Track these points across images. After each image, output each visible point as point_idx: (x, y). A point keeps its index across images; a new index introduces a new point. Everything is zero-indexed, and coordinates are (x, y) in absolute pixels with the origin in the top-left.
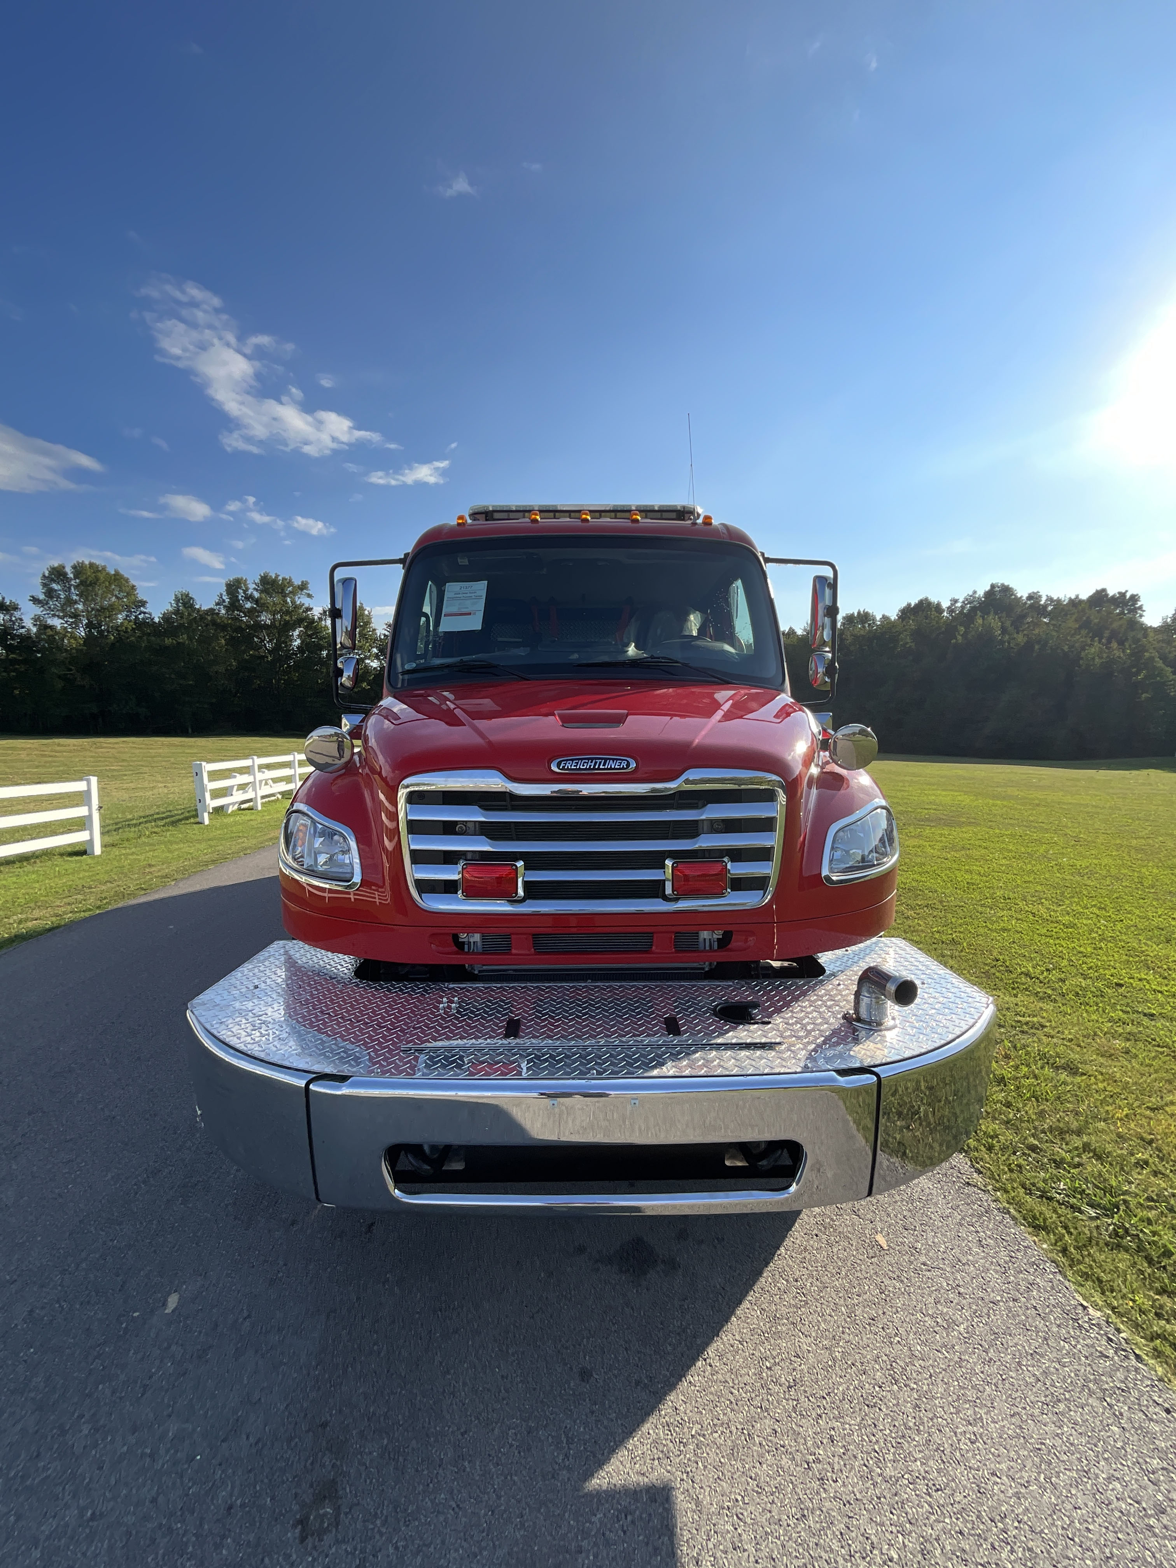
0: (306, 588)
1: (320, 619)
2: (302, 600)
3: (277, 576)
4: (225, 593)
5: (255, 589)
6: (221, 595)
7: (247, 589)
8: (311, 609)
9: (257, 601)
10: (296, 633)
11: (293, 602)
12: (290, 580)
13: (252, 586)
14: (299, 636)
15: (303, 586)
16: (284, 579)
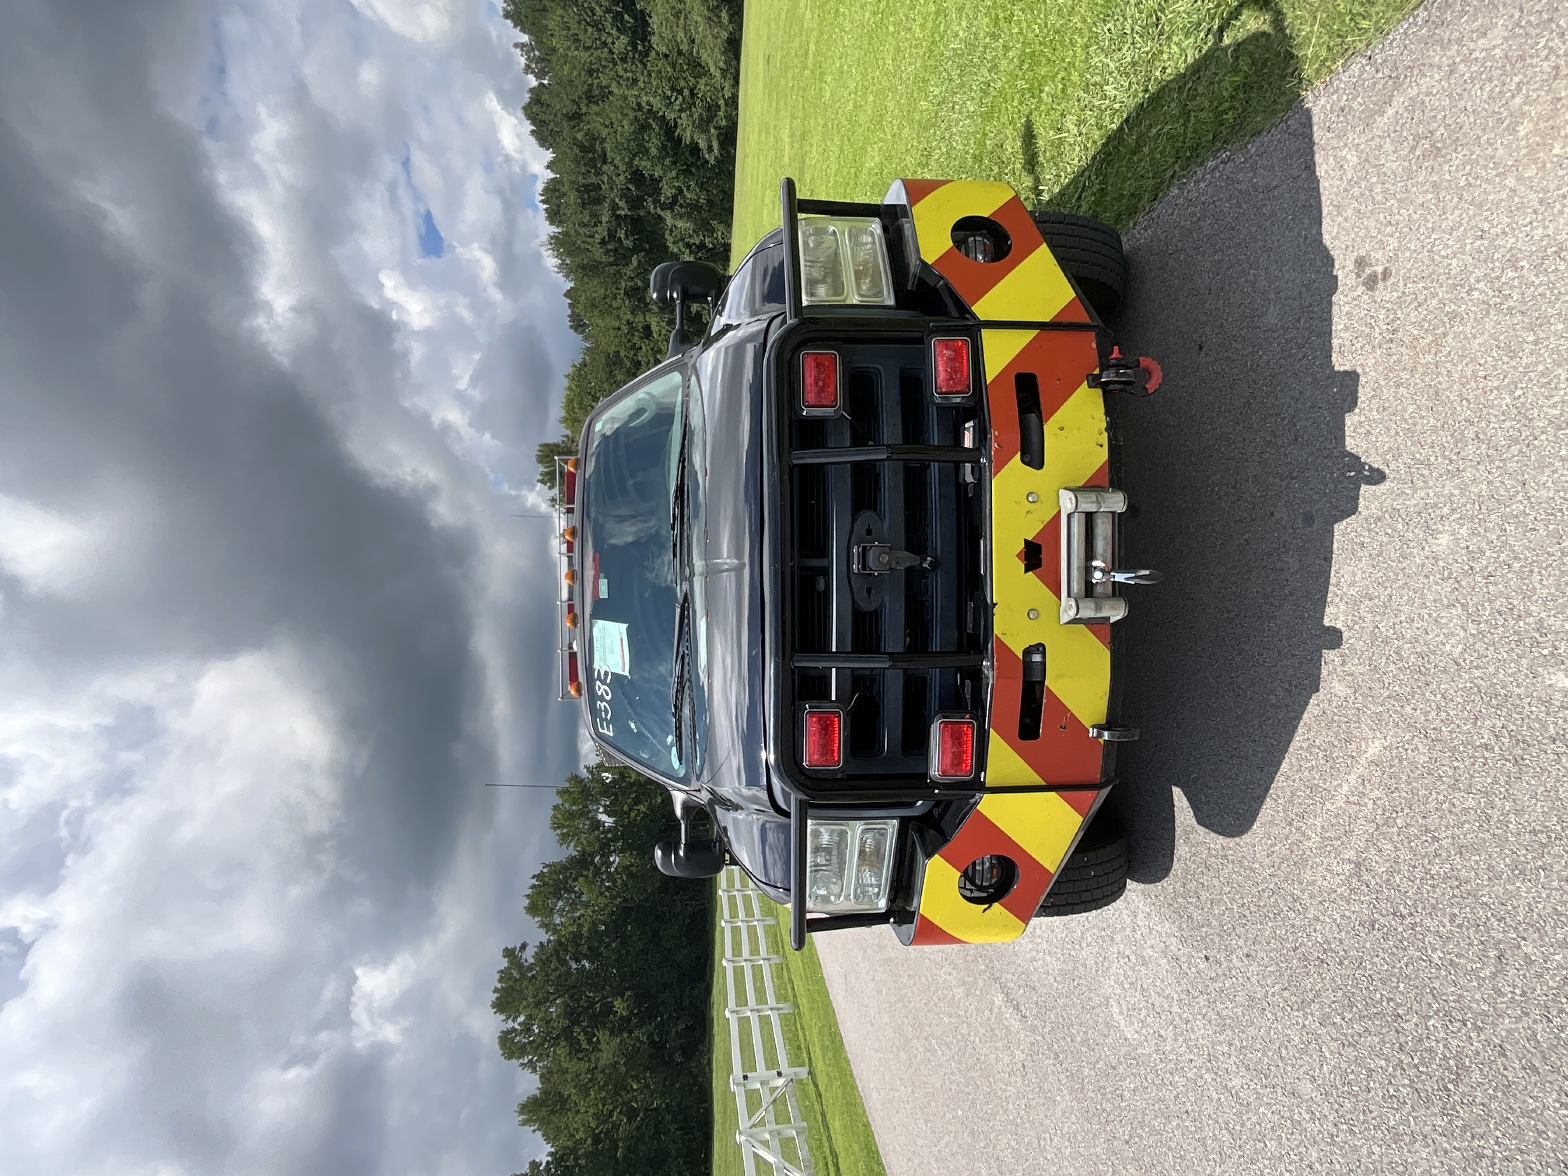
0: (514, 949)
1: (555, 931)
2: (529, 956)
3: (496, 990)
4: (521, 1061)
5: (514, 1021)
6: (522, 1064)
7: (514, 1030)
8: (541, 943)
9: (530, 1017)
10: (574, 965)
11: (531, 968)
12: (501, 972)
13: (510, 1024)
14: (578, 961)
15: (509, 953)
16: (500, 981)
